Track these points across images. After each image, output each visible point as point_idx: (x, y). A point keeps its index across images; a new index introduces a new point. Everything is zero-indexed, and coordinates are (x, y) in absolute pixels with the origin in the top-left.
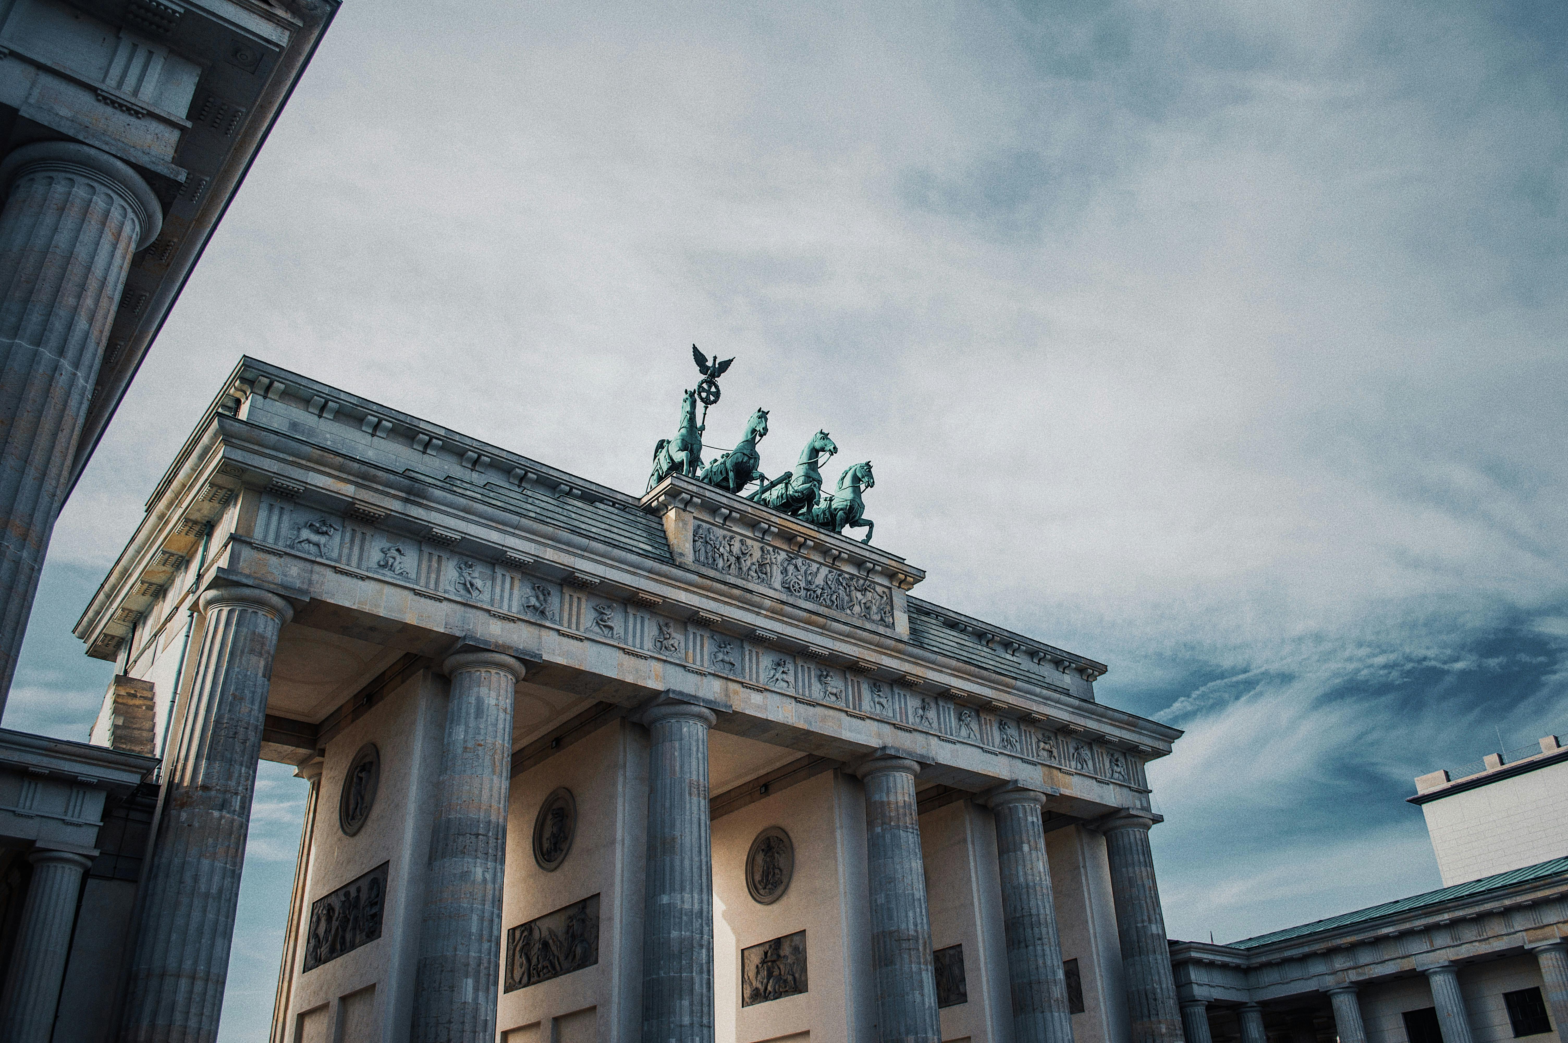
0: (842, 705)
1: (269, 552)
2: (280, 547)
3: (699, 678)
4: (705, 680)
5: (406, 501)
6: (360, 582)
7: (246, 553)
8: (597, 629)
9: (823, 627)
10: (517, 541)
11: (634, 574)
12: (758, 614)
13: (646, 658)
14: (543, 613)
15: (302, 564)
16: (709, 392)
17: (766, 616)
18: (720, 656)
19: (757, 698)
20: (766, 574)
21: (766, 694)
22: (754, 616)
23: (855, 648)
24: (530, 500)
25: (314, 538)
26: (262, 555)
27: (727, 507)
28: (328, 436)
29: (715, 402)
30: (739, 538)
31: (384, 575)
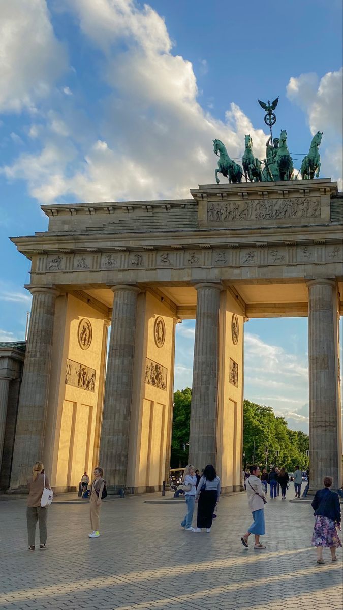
0: (283, 263)
1: (42, 274)
2: (44, 271)
3: (208, 270)
4: (211, 270)
5: (75, 243)
6: (72, 274)
7: (35, 276)
8: (162, 264)
9: (260, 233)
10: (118, 243)
11: (167, 239)
12: (227, 237)
13: (183, 269)
14: (138, 264)
15: (52, 274)
16: (270, 119)
17: (231, 237)
18: (217, 259)
19: (237, 272)
20: (245, 214)
21: (241, 268)
22: (225, 239)
23: (280, 237)
24: (136, 221)
25: (54, 264)
26: (40, 275)
27: (219, 193)
28: (75, 221)
29: (274, 123)
30: (231, 202)
31: (79, 269)
